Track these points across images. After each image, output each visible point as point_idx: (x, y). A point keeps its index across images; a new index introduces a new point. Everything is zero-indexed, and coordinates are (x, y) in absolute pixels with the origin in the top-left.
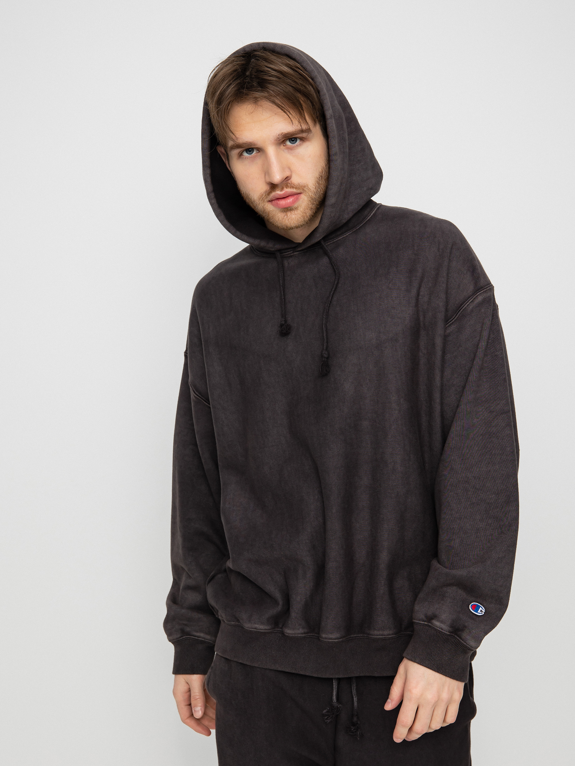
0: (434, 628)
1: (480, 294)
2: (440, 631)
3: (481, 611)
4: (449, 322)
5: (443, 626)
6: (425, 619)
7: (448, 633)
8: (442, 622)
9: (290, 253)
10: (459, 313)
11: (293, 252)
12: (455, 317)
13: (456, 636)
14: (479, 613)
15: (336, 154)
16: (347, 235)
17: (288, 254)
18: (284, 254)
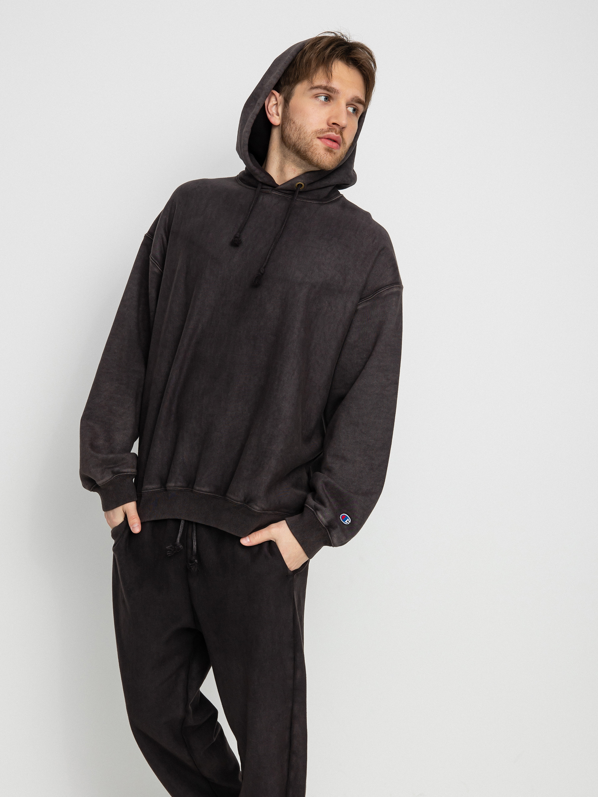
0: (316, 517)
1: (396, 286)
2: (320, 522)
3: (348, 521)
4: (367, 299)
5: (323, 519)
6: (313, 507)
7: (324, 526)
8: (324, 517)
10: (375, 295)
11: (272, 191)
13: (327, 530)
14: (346, 523)
16: (315, 202)
17: (267, 191)
18: (264, 190)
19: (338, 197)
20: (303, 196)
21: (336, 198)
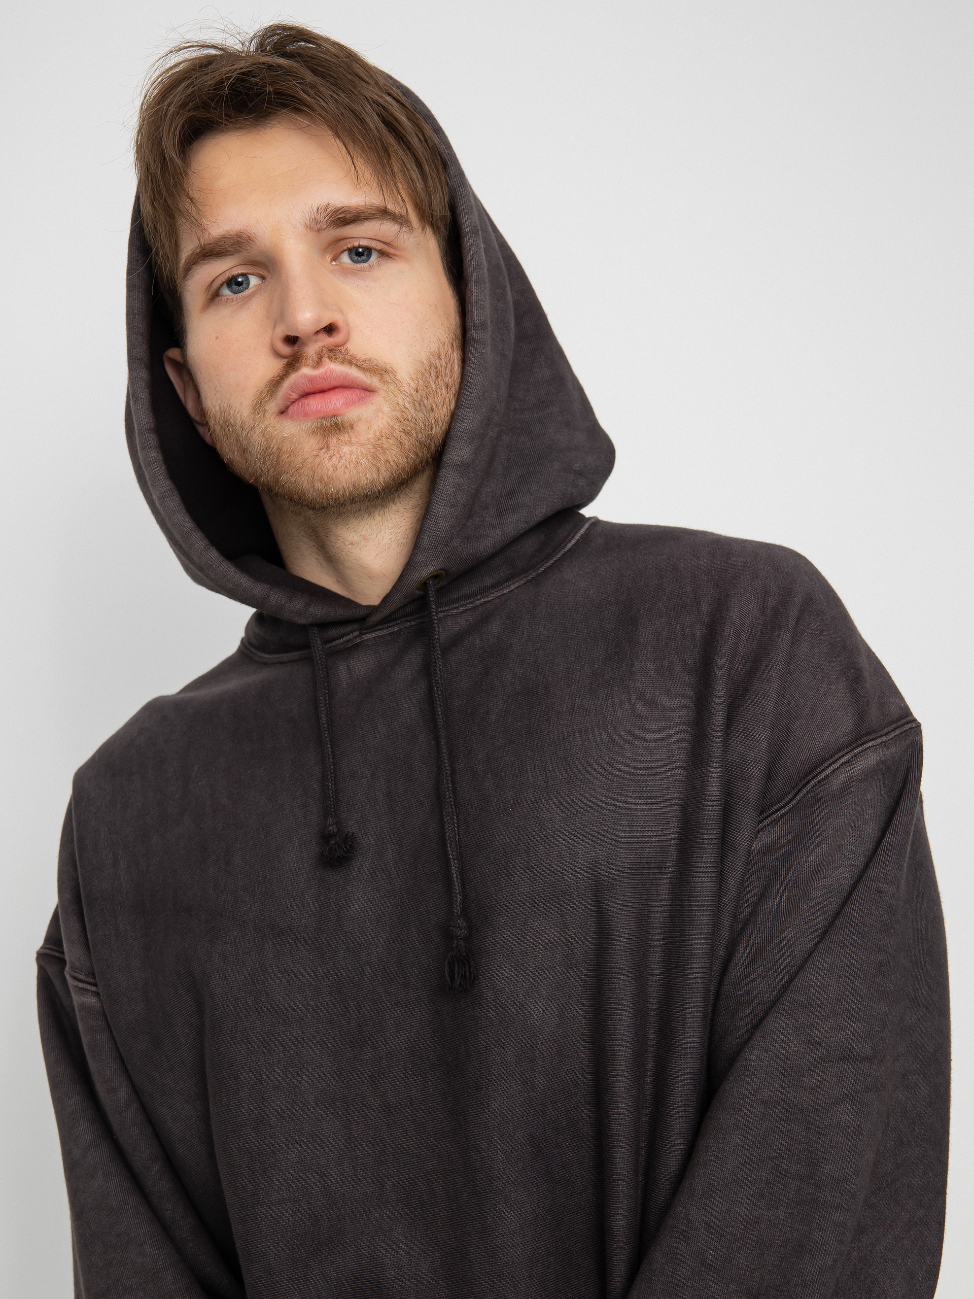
9: (351, 636)
12: (791, 800)
15: (483, 326)
17: (349, 641)
18: (337, 642)
19: (582, 531)
20: (467, 590)
21: (578, 537)
